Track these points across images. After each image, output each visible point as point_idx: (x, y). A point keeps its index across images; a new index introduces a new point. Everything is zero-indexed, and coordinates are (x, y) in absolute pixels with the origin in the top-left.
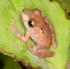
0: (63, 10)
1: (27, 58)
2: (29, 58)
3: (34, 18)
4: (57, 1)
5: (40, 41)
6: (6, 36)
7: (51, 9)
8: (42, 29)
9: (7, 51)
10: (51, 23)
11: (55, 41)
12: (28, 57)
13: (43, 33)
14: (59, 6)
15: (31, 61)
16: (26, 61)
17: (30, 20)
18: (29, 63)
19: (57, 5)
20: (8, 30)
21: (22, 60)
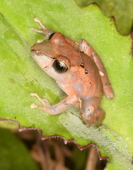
0: (109, 19)
1: (64, 130)
2: (68, 129)
3: (59, 54)
4: (94, 3)
5: (86, 90)
6: (14, 95)
7: (86, 22)
8: (83, 67)
9: (23, 123)
10: (94, 51)
11: (109, 84)
12: (65, 126)
13: (86, 73)
14: (100, 12)
15: (74, 134)
16: (64, 135)
17: (54, 60)
18: (70, 138)
19: (97, 11)
20: (15, 80)
21: (56, 135)
